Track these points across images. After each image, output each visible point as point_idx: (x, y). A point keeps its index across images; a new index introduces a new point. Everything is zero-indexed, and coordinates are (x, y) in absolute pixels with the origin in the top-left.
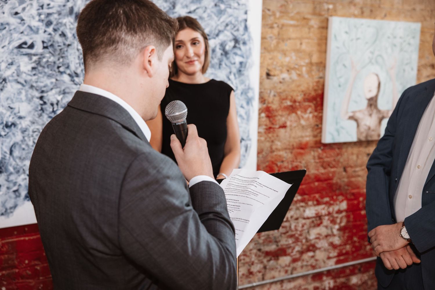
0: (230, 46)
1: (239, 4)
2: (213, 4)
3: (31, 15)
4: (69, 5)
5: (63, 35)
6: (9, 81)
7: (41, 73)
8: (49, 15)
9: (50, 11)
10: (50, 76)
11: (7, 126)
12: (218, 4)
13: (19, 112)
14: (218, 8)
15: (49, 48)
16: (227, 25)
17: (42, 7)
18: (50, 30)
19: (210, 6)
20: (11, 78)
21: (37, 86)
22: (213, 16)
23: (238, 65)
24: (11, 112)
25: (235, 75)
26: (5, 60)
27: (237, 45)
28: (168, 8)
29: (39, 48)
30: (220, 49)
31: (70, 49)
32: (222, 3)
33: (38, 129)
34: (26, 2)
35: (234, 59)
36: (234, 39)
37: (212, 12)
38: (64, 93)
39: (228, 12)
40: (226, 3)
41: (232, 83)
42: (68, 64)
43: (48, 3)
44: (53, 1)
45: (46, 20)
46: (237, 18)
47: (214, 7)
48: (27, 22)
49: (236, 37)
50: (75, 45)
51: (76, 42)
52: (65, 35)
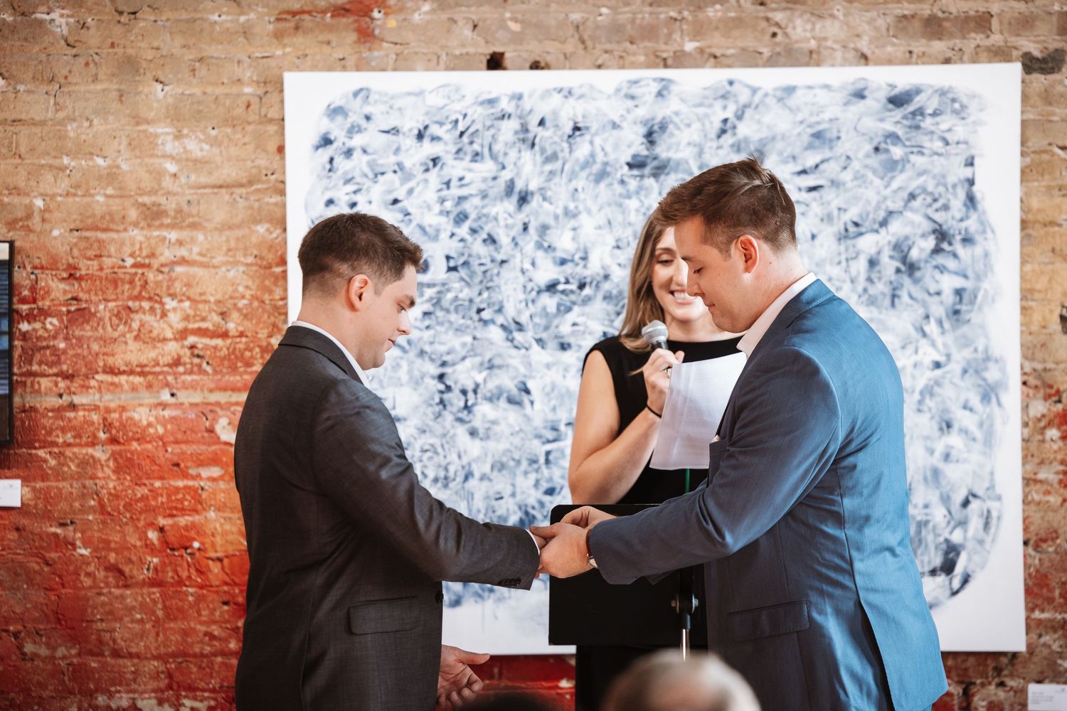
0: (922, 250)
1: (947, 143)
2: (868, 148)
3: (425, 202)
4: (506, 175)
5: (491, 240)
7: (441, 324)
8: (461, 199)
9: (464, 192)
10: (459, 330)
12: (883, 146)
13: (394, 408)
14: (882, 157)
15: (460, 269)
16: (912, 196)
17: (448, 184)
18: (463, 231)
19: (861, 155)
21: (432, 353)
22: (870, 175)
23: (948, 297)
25: (940, 323)
27: (945, 246)
29: (437, 272)
30: (891, 257)
31: (506, 272)
32: (894, 144)
33: (432, 445)
34: (414, 176)
35: (937, 282)
36: (934, 231)
37: (866, 166)
38: (491, 367)
39: (914, 165)
40: (907, 143)
41: (933, 344)
42: (501, 303)
43: (461, 174)
44: (470, 170)
45: (456, 211)
46: (944, 176)
47: (873, 155)
48: (417, 217)
49: (940, 226)
50: (516, 262)
51: (518, 255)
52: (494, 241)
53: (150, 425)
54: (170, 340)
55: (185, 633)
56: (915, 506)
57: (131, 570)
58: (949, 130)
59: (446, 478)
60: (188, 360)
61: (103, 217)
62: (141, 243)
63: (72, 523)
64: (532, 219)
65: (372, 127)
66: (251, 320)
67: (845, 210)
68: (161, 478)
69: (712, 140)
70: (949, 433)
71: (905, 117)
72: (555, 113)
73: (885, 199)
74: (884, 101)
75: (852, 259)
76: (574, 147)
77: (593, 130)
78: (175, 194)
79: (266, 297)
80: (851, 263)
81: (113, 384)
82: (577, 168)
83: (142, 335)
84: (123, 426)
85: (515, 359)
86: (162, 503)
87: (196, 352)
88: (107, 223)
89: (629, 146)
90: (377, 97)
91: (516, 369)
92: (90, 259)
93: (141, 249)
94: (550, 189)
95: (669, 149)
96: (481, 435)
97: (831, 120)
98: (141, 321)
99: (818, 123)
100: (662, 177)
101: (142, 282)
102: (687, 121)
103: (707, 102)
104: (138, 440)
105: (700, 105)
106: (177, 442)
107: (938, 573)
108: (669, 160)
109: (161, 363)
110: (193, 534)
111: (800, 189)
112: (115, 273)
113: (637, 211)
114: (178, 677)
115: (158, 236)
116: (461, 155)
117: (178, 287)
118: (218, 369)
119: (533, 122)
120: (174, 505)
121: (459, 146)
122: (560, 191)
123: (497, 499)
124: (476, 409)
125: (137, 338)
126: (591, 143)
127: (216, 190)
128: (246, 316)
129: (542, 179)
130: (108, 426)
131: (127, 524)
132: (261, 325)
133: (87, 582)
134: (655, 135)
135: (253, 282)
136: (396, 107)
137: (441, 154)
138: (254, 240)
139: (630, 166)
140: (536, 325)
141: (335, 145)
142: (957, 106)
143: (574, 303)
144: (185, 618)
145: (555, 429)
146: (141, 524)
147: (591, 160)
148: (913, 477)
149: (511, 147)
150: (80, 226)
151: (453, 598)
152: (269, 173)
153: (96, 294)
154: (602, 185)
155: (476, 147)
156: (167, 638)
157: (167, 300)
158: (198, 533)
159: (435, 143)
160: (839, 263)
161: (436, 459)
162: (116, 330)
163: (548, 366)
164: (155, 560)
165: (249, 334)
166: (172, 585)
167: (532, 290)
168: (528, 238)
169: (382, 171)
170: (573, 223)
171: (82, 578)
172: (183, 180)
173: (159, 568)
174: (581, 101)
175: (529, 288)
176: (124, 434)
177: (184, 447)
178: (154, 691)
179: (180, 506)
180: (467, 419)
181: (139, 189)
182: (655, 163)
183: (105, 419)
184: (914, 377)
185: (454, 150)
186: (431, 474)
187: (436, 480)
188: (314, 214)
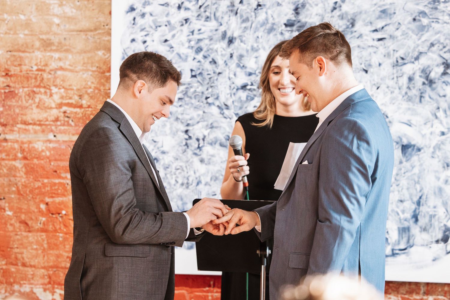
0: (436, 73)
2: (410, 19)
3: (181, 41)
4: (222, 29)
5: (214, 62)
7: (187, 104)
8: (199, 40)
9: (201, 37)
10: (196, 108)
12: (417, 18)
13: (162, 147)
14: (417, 23)
15: (197, 76)
16: (432, 45)
17: (193, 32)
18: (200, 57)
19: (406, 22)
21: (182, 119)
22: (410, 33)
24: (155, 146)
25: (445, 111)
27: (448, 71)
28: (344, 27)
30: (420, 76)
31: (220, 78)
32: (424, 17)
33: (181, 166)
34: (176, 28)
35: (444, 90)
36: (443, 63)
37: (408, 28)
38: (212, 127)
39: (433, 28)
40: (431, 17)
41: (441, 123)
42: (218, 94)
43: (199, 27)
44: (204, 26)
45: (196, 46)
47: (413, 23)
48: (176, 49)
49: (447, 61)
50: (226, 74)
51: (227, 70)
52: (215, 63)
53: (43, 151)
54: (54, 108)
55: (58, 256)
56: (429, 207)
57: (32, 224)
59: (188, 183)
60: (62, 119)
61: (22, 45)
62: (41, 59)
63: (4, 198)
64: (235, 51)
65: (155, 3)
66: (94, 99)
67: (397, 51)
68: (48, 178)
69: (328, 13)
70: (448, 169)
71: (429, 3)
73: (418, 45)
75: (400, 77)
76: (257, 15)
77: (267, 6)
78: (58, 34)
79: (102, 88)
80: (399, 78)
81: (25, 130)
82: (259, 26)
83: (40, 106)
84: (30, 151)
85: (224, 124)
86: (48, 191)
87: (66, 115)
88: (24, 48)
89: (286, 15)
91: (224, 128)
92: (15, 66)
93: (40, 62)
94: (245, 36)
95: (306, 17)
96: (206, 162)
97: (391, 4)
98: (40, 98)
99: (384, 5)
101: (41, 78)
102: (316, 3)
104: (37, 158)
106: (56, 160)
107: (440, 242)
108: (306, 23)
109: (49, 119)
110: (62, 206)
111: (374, 40)
112: (28, 74)
114: (54, 278)
115: (49, 56)
116: (200, 18)
117: (58, 81)
118: (77, 124)
119: (237, 1)
120: (54, 191)
121: (199, 13)
122: (250, 37)
123: (213, 195)
124: (203, 148)
125: (38, 107)
126: (266, 13)
127: (78, 33)
128: (91, 97)
129: (241, 31)
130: (23, 151)
131: (30, 200)
132: (99, 102)
133: (10, 228)
134: (299, 10)
135: (96, 80)
137: (190, 17)
138: (97, 59)
139: (286, 25)
140: (235, 106)
141: (136, 11)
143: (255, 96)
144: (58, 249)
146: (37, 200)
147: (266, 22)
148: (428, 191)
149: (225, 14)
150: (11, 49)
152: (105, 25)
153: (18, 84)
154: (271, 35)
155: (208, 14)
156: (48, 258)
157: (53, 88)
158: (65, 206)
159: (186, 11)
160: (393, 79)
161: (183, 174)
162: (27, 102)
164: (44, 219)
165: (93, 107)
166: (52, 232)
167: (234, 88)
168: (232, 61)
169: (160, 25)
170: (256, 54)
171: (8, 226)
172: (62, 27)
173: (46, 223)
175: (232, 87)
176: (30, 155)
177: (59, 163)
178: (42, 284)
179: (56, 192)
180: (199, 153)
181: (41, 31)
182: (299, 24)
183: (21, 147)
184: (430, 139)
185: (196, 15)
186: (180, 181)
187: (182, 184)
188: (125, 46)
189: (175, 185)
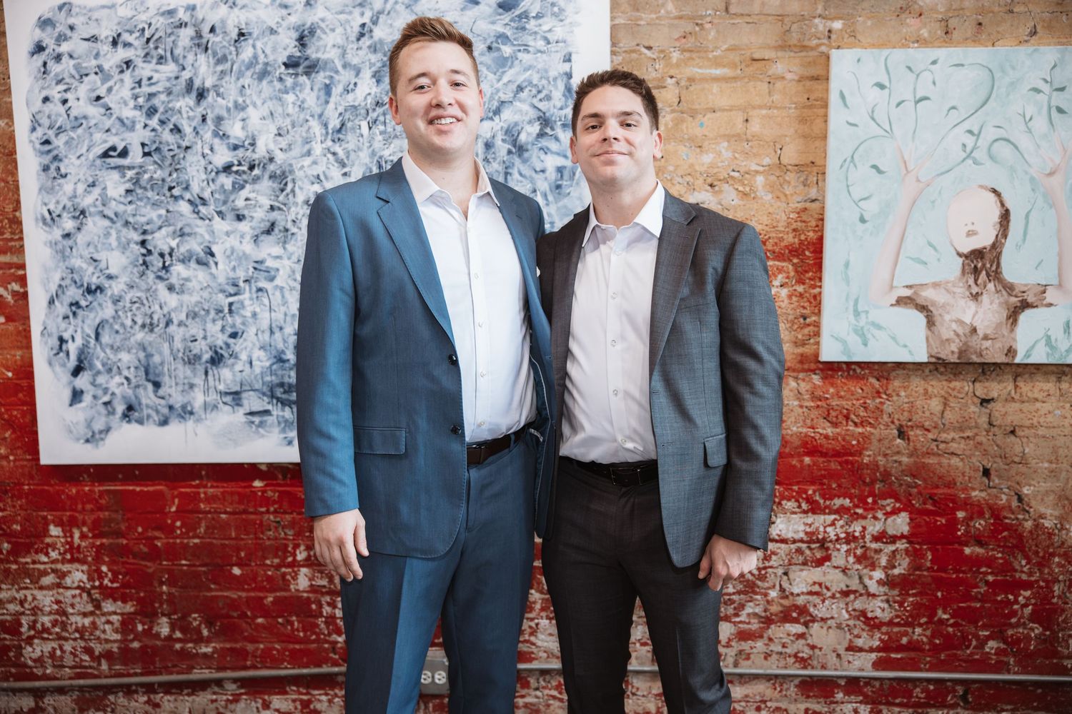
0: (529, 134)
1: (549, 43)
2: (483, 47)
3: (122, 98)
4: (186, 75)
5: (177, 130)
6: (90, 214)
7: (140, 199)
8: (151, 95)
9: (153, 89)
10: (155, 205)
11: (89, 291)
12: (495, 45)
13: (107, 268)
14: (495, 54)
15: (153, 154)
16: (520, 89)
17: (139, 83)
18: (154, 122)
20: (92, 209)
21: (135, 223)
23: (552, 174)
24: (95, 268)
25: (545, 196)
26: (83, 179)
27: (548, 130)
29: (136, 157)
30: (503, 141)
31: (189, 155)
32: (504, 43)
33: (139, 298)
34: (112, 76)
35: (542, 161)
36: (539, 118)
38: (182, 235)
39: (521, 61)
40: (515, 42)
42: (187, 181)
43: (149, 74)
44: (157, 71)
45: (147, 106)
46: (546, 71)
47: (487, 53)
48: (116, 111)
49: (544, 113)
50: (198, 148)
51: (199, 142)
52: (179, 131)
58: (550, 31)
59: (151, 324)
64: (209, 111)
65: (75, 36)
69: (352, 42)
71: (511, 21)
72: (223, 22)
73: (498, 91)
74: (495, 6)
76: (240, 50)
77: (255, 36)
79: (10, 178)
82: (243, 68)
85: (201, 228)
90: (77, 10)
91: (202, 236)
94: (222, 86)
95: (318, 51)
96: (177, 290)
100: (313, 75)
102: (331, 27)
103: (347, 10)
105: (341, 12)
108: (318, 60)
113: (294, 104)
116: (149, 58)
119: (206, 29)
121: (146, 51)
122: (231, 87)
123: (192, 341)
124: (172, 268)
126: (254, 46)
129: (215, 78)
132: (7, 202)
134: (305, 39)
136: (93, 18)
137: (133, 58)
139: (285, 64)
140: (216, 200)
141: (47, 51)
142: (556, 9)
143: (246, 182)
145: (235, 285)
147: (254, 61)
149: (188, 51)
151: (162, 418)
154: (264, 82)
155: (160, 51)
159: (127, 48)
161: (142, 309)
163: (228, 234)
167: (212, 171)
168: (206, 128)
169: (86, 72)
170: (242, 115)
174: (243, 11)
175: (209, 170)
180: (166, 277)
182: (307, 63)
185: (143, 54)
186: (140, 322)
187: (143, 326)
188: (35, 110)
189: (131, 327)
